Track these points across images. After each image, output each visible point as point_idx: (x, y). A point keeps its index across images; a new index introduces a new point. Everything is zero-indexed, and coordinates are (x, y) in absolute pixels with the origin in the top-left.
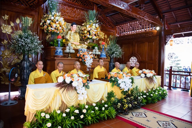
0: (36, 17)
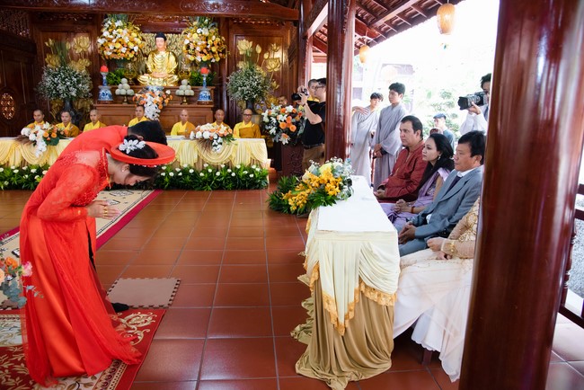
0: (95, 33)
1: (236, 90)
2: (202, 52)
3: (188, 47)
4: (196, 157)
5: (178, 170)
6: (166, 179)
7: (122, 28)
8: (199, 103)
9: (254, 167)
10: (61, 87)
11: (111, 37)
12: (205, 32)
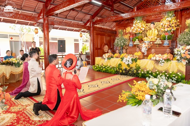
1: (181, 41)
2: (167, 27)
3: (162, 26)
4: (153, 67)
5: (145, 71)
6: (140, 74)
7: (139, 23)
8: (163, 46)
9: (178, 73)
10: (119, 43)
11: (135, 26)
12: (170, 19)
